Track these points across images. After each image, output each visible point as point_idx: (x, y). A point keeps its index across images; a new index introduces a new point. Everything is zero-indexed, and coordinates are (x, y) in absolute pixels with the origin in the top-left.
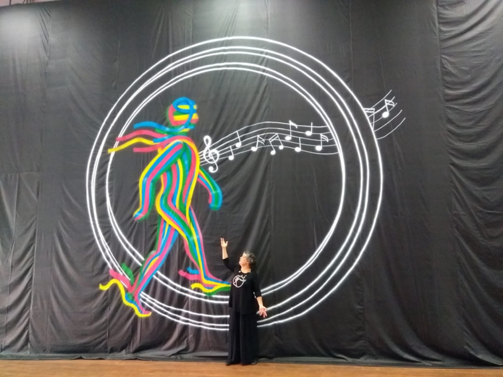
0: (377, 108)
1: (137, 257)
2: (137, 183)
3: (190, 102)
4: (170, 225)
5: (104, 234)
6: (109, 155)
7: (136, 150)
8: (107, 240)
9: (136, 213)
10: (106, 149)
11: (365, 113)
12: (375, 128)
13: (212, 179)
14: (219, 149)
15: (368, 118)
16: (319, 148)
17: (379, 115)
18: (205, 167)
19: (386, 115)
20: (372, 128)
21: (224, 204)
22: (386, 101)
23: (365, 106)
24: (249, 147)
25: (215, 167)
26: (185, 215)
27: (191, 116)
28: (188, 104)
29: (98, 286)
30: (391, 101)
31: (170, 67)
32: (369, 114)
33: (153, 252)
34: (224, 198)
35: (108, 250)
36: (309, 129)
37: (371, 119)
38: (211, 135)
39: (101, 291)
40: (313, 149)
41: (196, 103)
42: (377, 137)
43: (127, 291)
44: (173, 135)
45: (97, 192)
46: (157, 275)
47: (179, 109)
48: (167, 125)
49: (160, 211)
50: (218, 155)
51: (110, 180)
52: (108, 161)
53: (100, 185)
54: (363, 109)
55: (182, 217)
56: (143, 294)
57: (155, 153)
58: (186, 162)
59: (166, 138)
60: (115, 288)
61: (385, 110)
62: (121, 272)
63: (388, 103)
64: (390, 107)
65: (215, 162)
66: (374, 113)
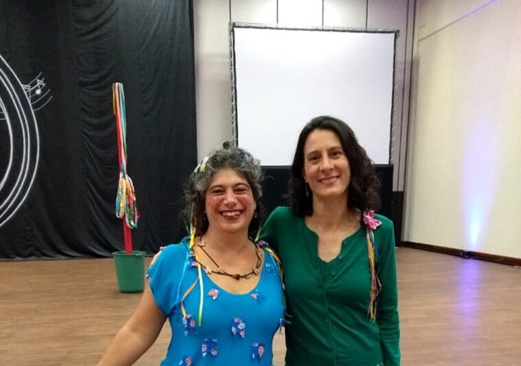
0: (32, 86)
11: (23, 88)
12: (32, 102)
15: (25, 93)
17: (33, 92)
19: (38, 92)
20: (29, 102)
22: (38, 80)
23: (23, 83)
32: (26, 90)
37: (28, 94)
42: (34, 108)
54: (22, 86)
61: (37, 88)
63: (40, 82)
64: (41, 86)
66: (30, 90)
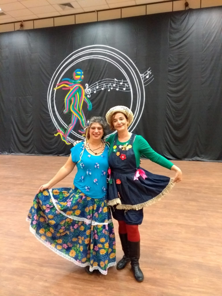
0: (145, 74)
1: (65, 126)
2: (64, 101)
3: (81, 71)
4: (75, 116)
5: (55, 118)
6: (54, 90)
7: (63, 89)
8: (56, 120)
9: (64, 111)
10: (53, 88)
11: (141, 76)
12: (144, 82)
13: (88, 100)
14: (91, 89)
15: (141, 78)
16: (124, 89)
18: (86, 95)
19: (147, 77)
21: (93, 109)
23: (141, 73)
24: (101, 88)
25: (89, 95)
26: (80, 112)
27: (81, 76)
28: (80, 71)
29: (54, 135)
30: (150, 72)
31: (74, 57)
33: (70, 124)
34: (93, 106)
35: (56, 123)
36: (121, 82)
38: (88, 84)
39: (55, 136)
40: (122, 89)
41: (83, 71)
42: (144, 85)
43: (63, 136)
44: (75, 83)
45: (51, 104)
46: (72, 132)
47: (77, 73)
48: (73, 80)
49: (72, 111)
50: (91, 91)
51: (55, 99)
52: (54, 93)
53: (52, 101)
54: (140, 74)
55: (79, 113)
56: (68, 137)
57: (69, 90)
58: (80, 94)
59: (73, 84)
60: (59, 135)
61: (147, 75)
62: (61, 130)
63: (149, 72)
64: (149, 74)
65: (90, 93)
66: (144, 76)
